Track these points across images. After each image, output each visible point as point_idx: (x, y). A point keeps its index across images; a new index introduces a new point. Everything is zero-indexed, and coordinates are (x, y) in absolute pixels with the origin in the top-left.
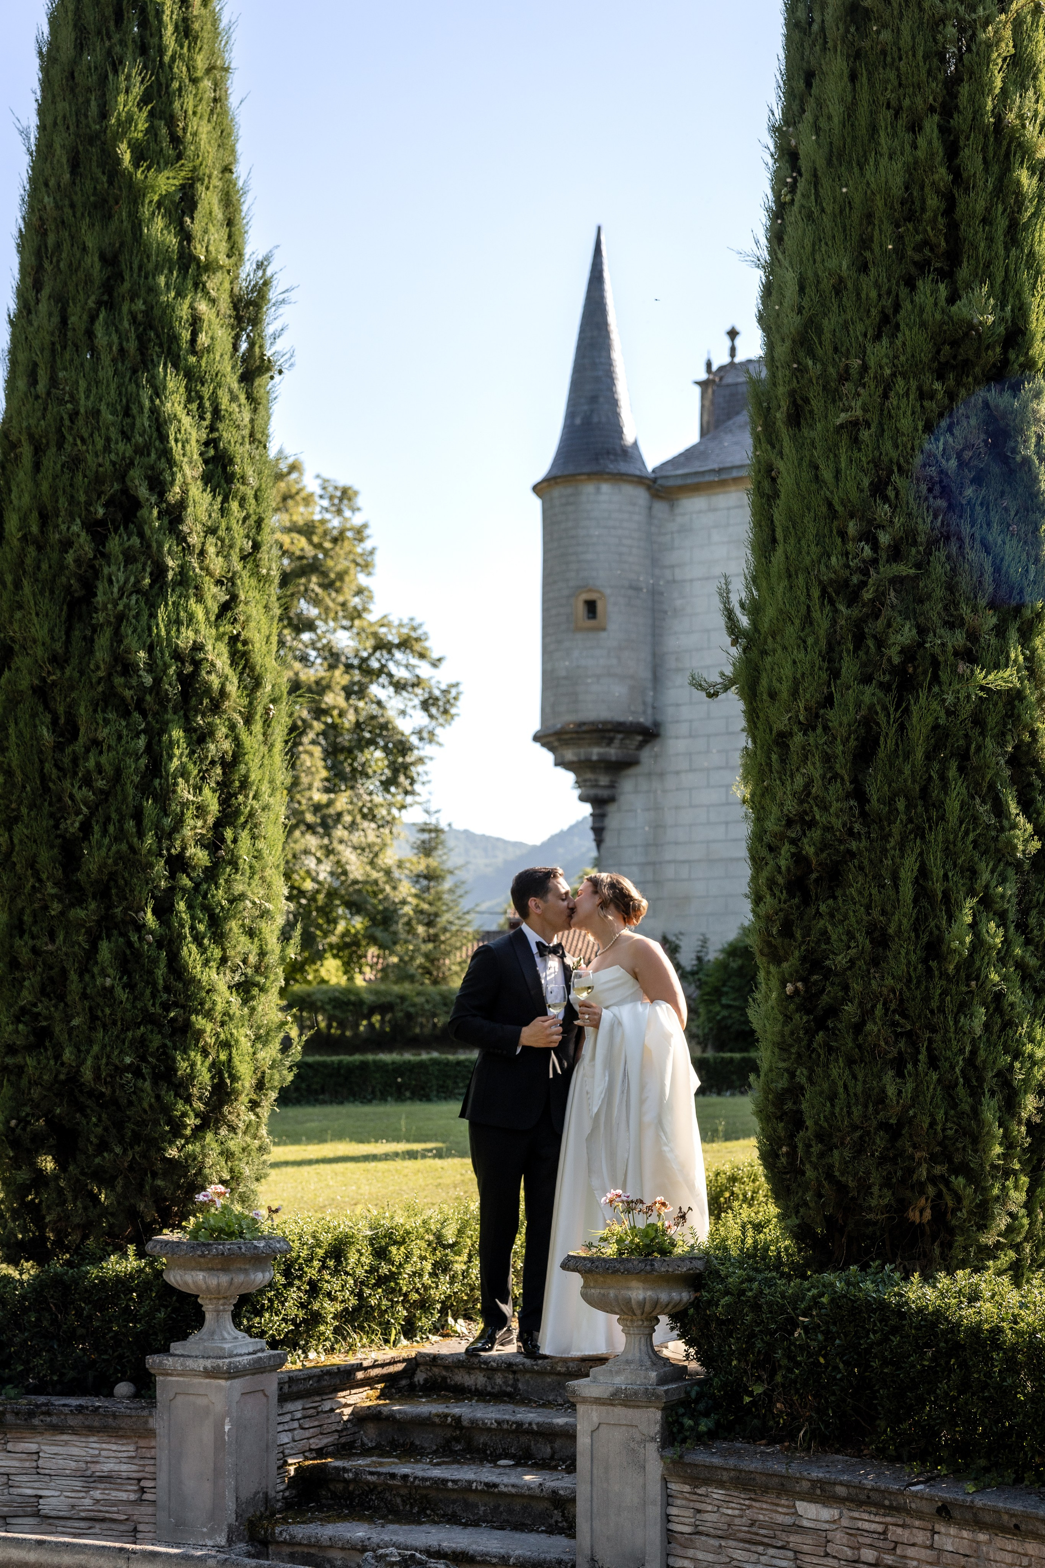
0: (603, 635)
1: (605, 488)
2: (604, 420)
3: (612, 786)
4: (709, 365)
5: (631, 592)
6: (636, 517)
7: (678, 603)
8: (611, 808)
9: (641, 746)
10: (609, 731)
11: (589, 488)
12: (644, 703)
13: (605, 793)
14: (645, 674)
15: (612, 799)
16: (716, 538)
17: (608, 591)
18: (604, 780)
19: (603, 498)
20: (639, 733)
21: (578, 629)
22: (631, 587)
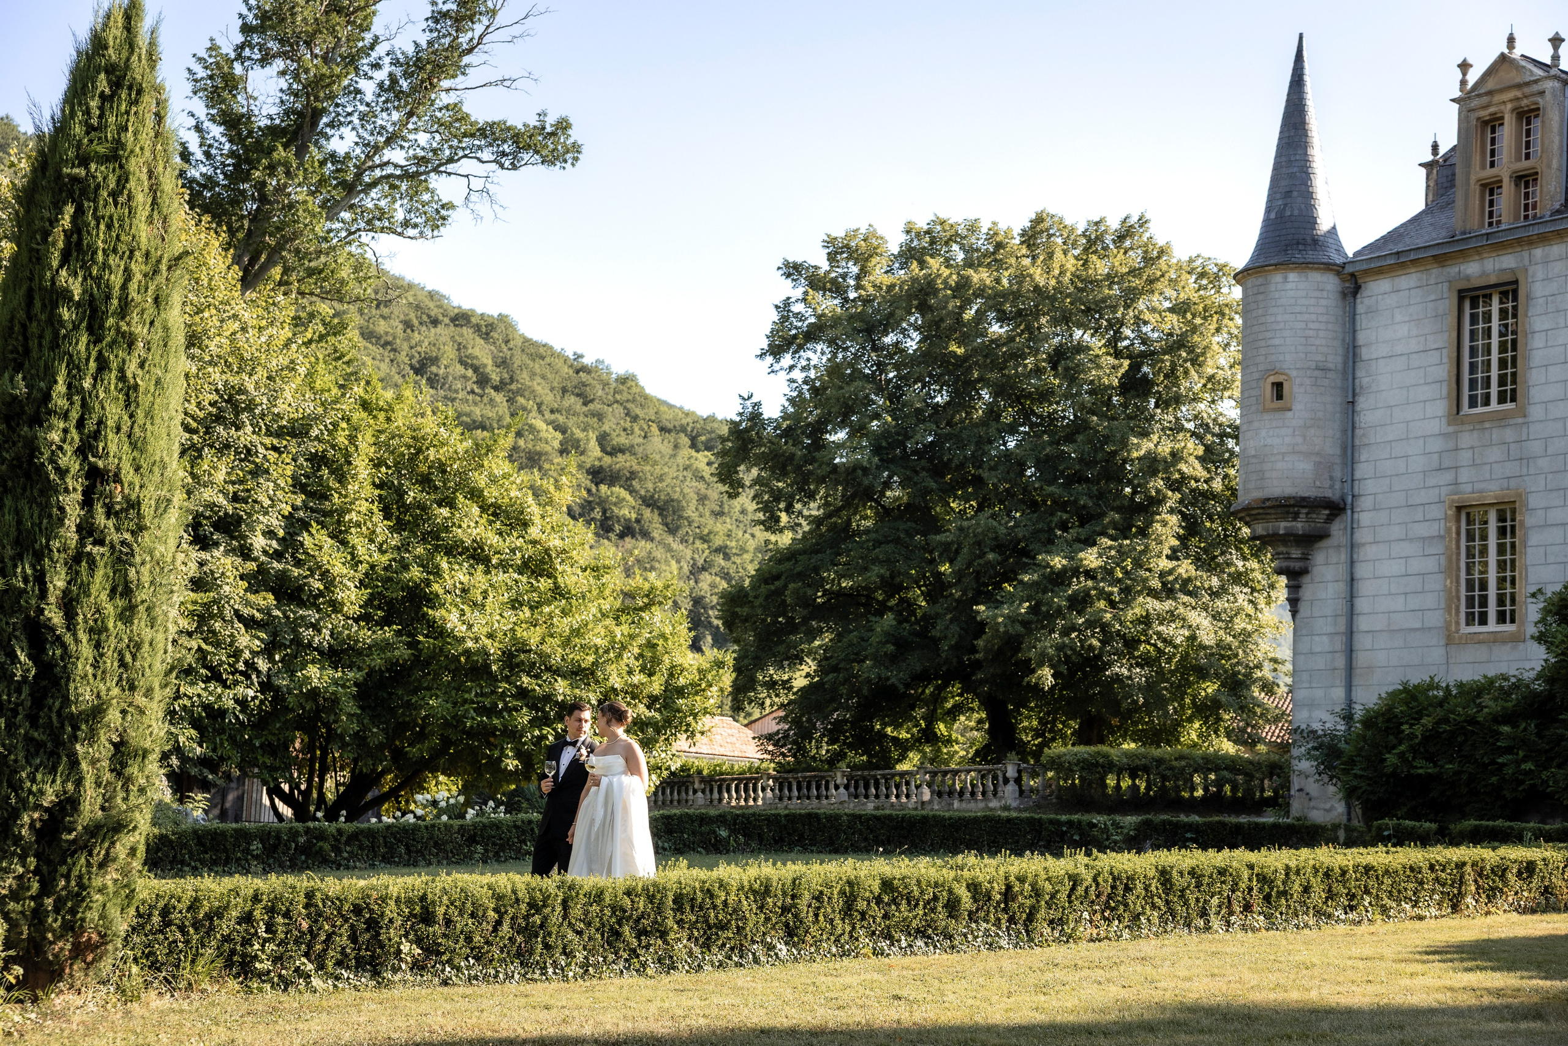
0: (1289, 414)
1: (1292, 276)
2: (1296, 212)
3: (1305, 558)
4: (1435, 147)
5: (1317, 373)
6: (1324, 302)
7: (1365, 381)
8: (1305, 579)
9: (1330, 519)
10: (1293, 506)
11: (1277, 278)
12: (1331, 478)
13: (1297, 565)
14: (1332, 449)
15: (1305, 571)
16: (1398, 318)
17: (1294, 373)
18: (1296, 553)
19: (1289, 286)
20: (1325, 508)
21: (1265, 410)
22: (1317, 368)
